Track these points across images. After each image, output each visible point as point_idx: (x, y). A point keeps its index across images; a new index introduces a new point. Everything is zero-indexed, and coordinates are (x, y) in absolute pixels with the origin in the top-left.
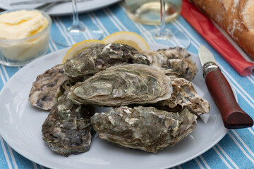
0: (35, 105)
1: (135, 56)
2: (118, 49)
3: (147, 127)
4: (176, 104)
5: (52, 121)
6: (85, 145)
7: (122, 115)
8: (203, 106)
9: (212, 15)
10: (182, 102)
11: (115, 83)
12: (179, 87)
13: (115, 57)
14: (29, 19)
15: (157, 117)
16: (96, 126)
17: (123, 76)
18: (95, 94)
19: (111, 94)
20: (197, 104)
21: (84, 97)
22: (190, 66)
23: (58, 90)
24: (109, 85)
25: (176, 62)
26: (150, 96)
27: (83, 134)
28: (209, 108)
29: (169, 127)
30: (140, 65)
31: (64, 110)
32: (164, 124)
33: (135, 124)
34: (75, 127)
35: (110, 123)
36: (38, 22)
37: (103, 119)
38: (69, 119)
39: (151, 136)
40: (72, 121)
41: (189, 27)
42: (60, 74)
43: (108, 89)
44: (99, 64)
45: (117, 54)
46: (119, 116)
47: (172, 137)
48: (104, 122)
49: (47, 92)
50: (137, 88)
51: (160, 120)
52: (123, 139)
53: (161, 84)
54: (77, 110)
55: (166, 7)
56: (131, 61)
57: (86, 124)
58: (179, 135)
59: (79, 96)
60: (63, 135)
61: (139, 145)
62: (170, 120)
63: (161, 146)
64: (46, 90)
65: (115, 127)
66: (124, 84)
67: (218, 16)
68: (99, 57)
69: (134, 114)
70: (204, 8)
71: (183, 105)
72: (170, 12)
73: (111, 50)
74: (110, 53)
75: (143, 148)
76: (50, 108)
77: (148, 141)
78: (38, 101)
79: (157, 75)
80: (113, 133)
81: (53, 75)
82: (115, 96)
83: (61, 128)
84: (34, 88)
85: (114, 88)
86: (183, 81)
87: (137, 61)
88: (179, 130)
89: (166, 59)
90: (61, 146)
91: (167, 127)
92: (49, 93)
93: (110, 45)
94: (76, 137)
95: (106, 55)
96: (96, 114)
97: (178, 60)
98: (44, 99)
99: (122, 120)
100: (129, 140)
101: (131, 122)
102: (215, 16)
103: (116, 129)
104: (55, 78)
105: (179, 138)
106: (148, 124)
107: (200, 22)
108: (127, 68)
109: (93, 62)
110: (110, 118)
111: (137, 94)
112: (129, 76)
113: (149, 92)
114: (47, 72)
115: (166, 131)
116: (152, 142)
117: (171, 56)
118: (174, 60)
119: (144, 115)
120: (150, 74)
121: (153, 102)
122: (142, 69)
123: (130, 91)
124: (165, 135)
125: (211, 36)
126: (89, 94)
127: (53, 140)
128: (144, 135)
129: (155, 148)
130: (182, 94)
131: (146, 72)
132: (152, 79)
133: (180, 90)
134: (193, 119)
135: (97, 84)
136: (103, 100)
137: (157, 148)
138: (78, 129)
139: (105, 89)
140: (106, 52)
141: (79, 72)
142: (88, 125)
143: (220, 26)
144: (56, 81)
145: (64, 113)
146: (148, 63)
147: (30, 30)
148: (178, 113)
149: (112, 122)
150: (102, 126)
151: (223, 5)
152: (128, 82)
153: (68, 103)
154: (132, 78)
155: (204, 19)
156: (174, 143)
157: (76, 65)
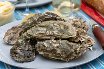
0: (7, 42)
1: (58, 18)
2: (49, 14)
3: (64, 48)
4: (78, 40)
5: (15, 47)
6: (32, 58)
7: (51, 43)
8: (92, 42)
9: (96, 7)
10: (81, 40)
11: (48, 28)
12: (80, 32)
13: (48, 17)
14: (4, 5)
15: (69, 44)
16: (38, 49)
17: (52, 25)
18: (38, 33)
19: (46, 33)
20: (89, 41)
21: (32, 34)
22: (85, 26)
23: (18, 35)
24: (45, 29)
25: (78, 24)
26: (65, 35)
27: (31, 53)
28: (95, 42)
29: (75, 49)
30: (60, 21)
31: (22, 42)
32: (72, 48)
33: (57, 46)
34: (27, 49)
35: (45, 46)
36: (9, 7)
37: (41, 45)
38: (24, 45)
39: (66, 53)
40: (26, 46)
41: (84, 14)
42: (19, 28)
43: (44, 31)
44: (40, 21)
45: (49, 16)
46: (49, 43)
47: (76, 54)
48: (42, 46)
49: (13, 36)
50: (59, 31)
51: (70, 45)
52: (52, 54)
53: (71, 30)
54: (28, 42)
55: (73, 5)
56: (56, 19)
57: (33, 48)
58: (80, 53)
59: (30, 34)
60: (21, 53)
61: (59, 57)
62: (75, 46)
63: (71, 58)
64: (12, 35)
65: (48, 48)
66: (52, 29)
67: (99, 7)
68: (40, 18)
69: (57, 43)
70: (92, 5)
71: (82, 41)
72: (75, 7)
73: (46, 14)
74: (45, 16)
75: (61, 59)
76: (14, 43)
77: (64, 55)
78: (8, 40)
79: (69, 26)
80: (46, 51)
81: (16, 29)
82: (47, 34)
83: (20, 49)
84: (6, 35)
85: (47, 31)
86: (82, 30)
87: (59, 20)
88: (80, 50)
89: (73, 22)
90: (19, 58)
91: (74, 49)
92: (13, 37)
93: (46, 12)
94: (27, 53)
95: (43, 17)
96: (38, 43)
97: (79, 23)
98: (11, 39)
99: (51, 45)
100: (55, 55)
101: (56, 45)
102: (98, 8)
103: (48, 49)
104: (17, 30)
105: (80, 55)
106: (64, 47)
107: (90, 11)
108: (54, 22)
109: (37, 20)
110: (45, 44)
111: (58, 34)
112: (55, 26)
113: (65, 33)
114: (13, 28)
115: (73, 51)
116: (66, 56)
117: (76, 21)
118: (77, 23)
119: (62, 43)
120: (65, 25)
121: (66, 38)
122: (61, 23)
123: (55, 32)
124: (73, 53)
125: (96, 17)
126: (35, 33)
127: (16, 55)
128: (62, 52)
129: (68, 60)
130: (81, 36)
131: (63, 25)
132: (66, 28)
133: (80, 34)
134: (87, 46)
135: (39, 29)
136: (41, 36)
137: (69, 59)
138: (28, 50)
139: (43, 31)
140: (43, 15)
141: (29, 25)
142: (34, 49)
143: (100, 13)
144: (18, 31)
145: (22, 43)
146: (64, 21)
147: (4, 9)
148: (79, 44)
149: (46, 46)
150: (41, 48)
151: (102, 2)
152: (54, 28)
153: (24, 39)
154: (56, 26)
155: (92, 10)
156: (77, 56)
157: (28, 22)
